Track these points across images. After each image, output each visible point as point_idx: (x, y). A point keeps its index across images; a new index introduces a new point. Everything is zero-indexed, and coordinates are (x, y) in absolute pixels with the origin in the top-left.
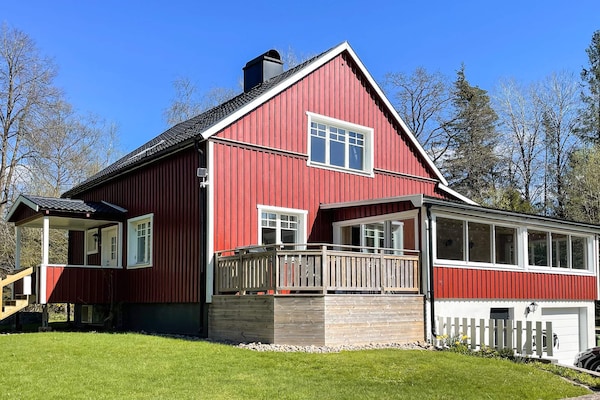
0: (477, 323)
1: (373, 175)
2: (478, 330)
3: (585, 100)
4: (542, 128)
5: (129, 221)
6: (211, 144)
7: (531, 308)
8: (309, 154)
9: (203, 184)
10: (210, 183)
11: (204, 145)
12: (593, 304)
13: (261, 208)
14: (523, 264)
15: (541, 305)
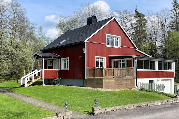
0: (145, 84)
1: (120, 48)
2: (143, 85)
3: (172, 18)
4: (160, 25)
5: (62, 59)
6: (86, 43)
7: (159, 80)
8: (106, 44)
9: (84, 52)
10: (85, 52)
11: (84, 43)
12: (173, 78)
13: (96, 57)
14: (157, 70)
15: (161, 79)
